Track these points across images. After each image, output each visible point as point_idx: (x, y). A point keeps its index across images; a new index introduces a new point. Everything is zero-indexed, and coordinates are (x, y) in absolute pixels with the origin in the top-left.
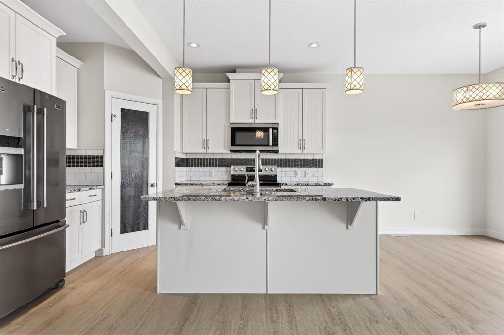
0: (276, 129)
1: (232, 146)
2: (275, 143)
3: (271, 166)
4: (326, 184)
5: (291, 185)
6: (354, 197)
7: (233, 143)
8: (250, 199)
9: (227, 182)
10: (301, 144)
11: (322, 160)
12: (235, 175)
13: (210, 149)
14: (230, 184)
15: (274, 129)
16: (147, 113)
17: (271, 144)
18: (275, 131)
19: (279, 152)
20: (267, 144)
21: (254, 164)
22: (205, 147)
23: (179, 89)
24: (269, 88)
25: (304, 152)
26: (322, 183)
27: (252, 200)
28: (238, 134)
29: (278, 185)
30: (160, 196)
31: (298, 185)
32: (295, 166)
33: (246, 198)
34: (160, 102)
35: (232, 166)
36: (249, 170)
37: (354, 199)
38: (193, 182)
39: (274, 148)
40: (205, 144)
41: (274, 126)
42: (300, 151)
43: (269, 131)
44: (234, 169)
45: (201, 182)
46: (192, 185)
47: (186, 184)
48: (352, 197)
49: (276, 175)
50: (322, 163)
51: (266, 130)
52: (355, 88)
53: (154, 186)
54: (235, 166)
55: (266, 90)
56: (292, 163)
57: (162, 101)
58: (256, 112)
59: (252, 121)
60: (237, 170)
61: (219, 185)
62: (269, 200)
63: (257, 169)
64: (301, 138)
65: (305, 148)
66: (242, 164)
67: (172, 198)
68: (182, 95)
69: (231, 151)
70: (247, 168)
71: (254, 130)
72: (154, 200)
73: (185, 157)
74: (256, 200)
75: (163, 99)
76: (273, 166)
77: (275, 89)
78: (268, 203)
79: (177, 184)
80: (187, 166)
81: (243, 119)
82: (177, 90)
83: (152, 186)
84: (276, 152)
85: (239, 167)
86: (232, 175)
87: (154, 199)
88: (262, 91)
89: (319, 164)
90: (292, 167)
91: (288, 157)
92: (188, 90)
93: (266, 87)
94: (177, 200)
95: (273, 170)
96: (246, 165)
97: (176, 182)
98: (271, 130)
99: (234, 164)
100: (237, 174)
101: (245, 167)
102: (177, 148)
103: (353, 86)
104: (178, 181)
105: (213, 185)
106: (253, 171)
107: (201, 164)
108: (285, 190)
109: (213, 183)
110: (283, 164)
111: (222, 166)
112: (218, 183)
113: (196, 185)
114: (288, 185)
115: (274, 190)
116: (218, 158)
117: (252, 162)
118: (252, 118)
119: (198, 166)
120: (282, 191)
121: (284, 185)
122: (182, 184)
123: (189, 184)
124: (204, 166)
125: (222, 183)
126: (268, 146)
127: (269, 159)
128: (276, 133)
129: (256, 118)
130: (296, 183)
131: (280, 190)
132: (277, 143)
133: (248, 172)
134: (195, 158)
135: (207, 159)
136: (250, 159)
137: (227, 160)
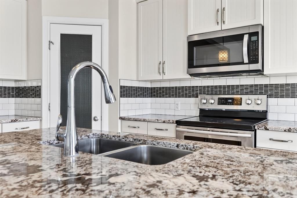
0: (257, 34)
1: (189, 68)
2: (255, 58)
3: (256, 97)
7: (191, 65)
9: (175, 119)
15: (251, 35)
16: (90, 36)
17: (246, 60)
18: (254, 38)
20: (241, 61)
22: (161, 72)
31: (289, 130)
34: (106, 23)
35: (199, 97)
36: (222, 102)
39: (253, 67)
41: (253, 30)
43: (242, 39)
44: (201, 100)
49: (266, 112)
51: (238, 39)
54: (203, 97)
57: (107, 21)
58: (224, 14)
59: (218, 28)
60: (205, 101)
66: (212, 94)
70: (219, 99)
73: (150, 87)
75: (109, 18)
76: (260, 96)
79: (122, 119)
80: (151, 97)
85: (208, 97)
86: (200, 109)
91: (290, 81)
95: (260, 102)
97: (121, 116)
98: (246, 38)
100: (206, 107)
101: (216, 97)
105: (158, 122)
106: (227, 104)
107: (166, 94)
108: (193, 148)
109: (158, 120)
110: (280, 92)
111: (190, 97)
112: (163, 120)
113: (139, 121)
114: (269, 129)
115: (173, 146)
116: (185, 87)
117: (230, 90)
118: (218, 23)
119: (163, 96)
120: (187, 149)
121: (263, 130)
122: (126, 119)
123: (133, 120)
124: (170, 97)
125: (168, 121)
126: (242, 63)
127: (256, 85)
128: (255, 41)
129: (224, 22)
130: (287, 128)
131: (184, 146)
132: (257, 57)
133: (220, 104)
134: (160, 87)
135: (173, 88)
136: (227, 86)
137: (196, 88)
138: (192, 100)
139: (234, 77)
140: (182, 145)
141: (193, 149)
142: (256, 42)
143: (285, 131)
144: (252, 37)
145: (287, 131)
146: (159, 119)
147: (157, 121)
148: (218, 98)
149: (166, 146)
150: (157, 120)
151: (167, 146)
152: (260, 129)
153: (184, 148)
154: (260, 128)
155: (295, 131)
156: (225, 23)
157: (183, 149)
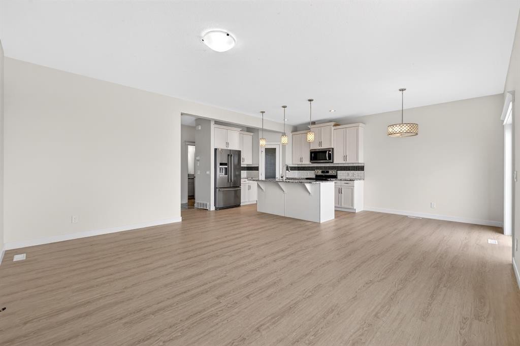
1: (311, 160)
2: (330, 158)
10: (345, 158)
11: (363, 166)
13: (303, 162)
16: (275, 149)
17: (327, 159)
39: (330, 161)
40: (301, 160)
41: (331, 150)
42: (344, 162)
64: (345, 155)
73: (294, 166)
76: (334, 170)
81: (316, 147)
84: (335, 163)
85: (318, 170)
89: (362, 169)
98: (328, 152)
99: (315, 169)
101: (321, 171)
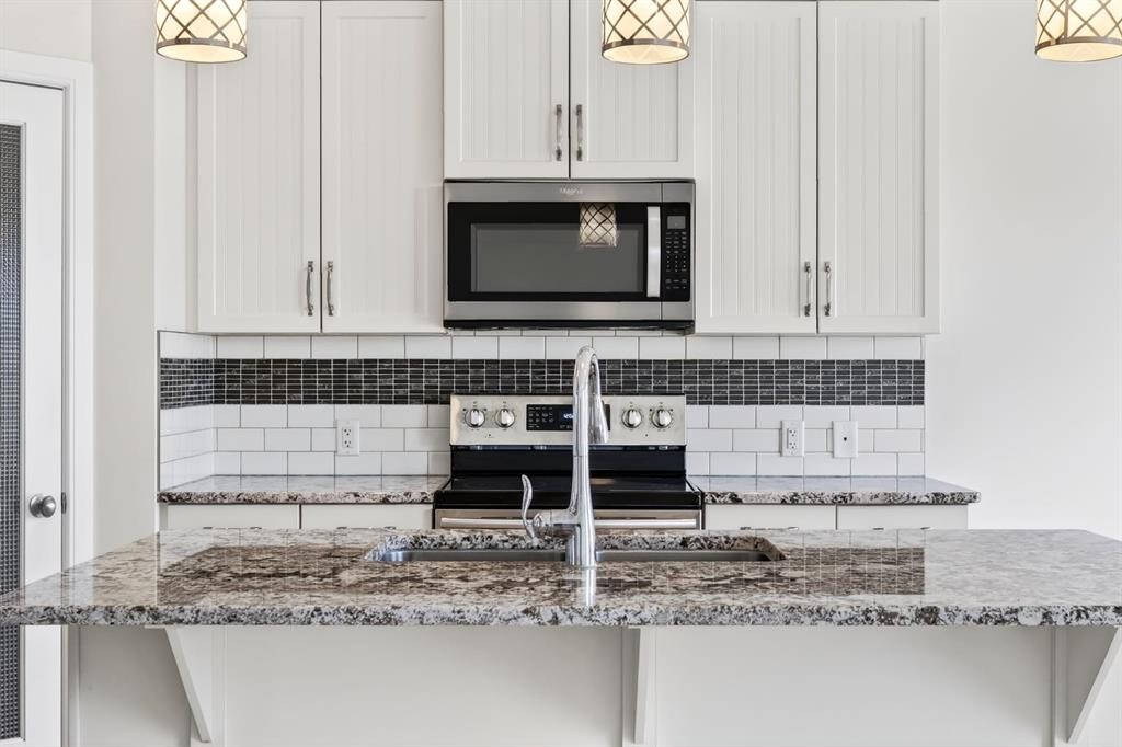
0: (684, 209)
1: (451, 298)
2: (678, 284)
3: (653, 401)
4: (938, 499)
5: (760, 502)
6: (1081, 603)
7: (460, 284)
8: (547, 616)
9: (430, 489)
10: (813, 285)
11: (920, 365)
12: (467, 449)
13: (337, 311)
14: (442, 501)
15: (668, 209)
16: (14, 132)
17: (654, 288)
18: (676, 222)
19: (698, 329)
20: (634, 287)
21: (568, 391)
22: (315, 301)
23: (178, 41)
24: (644, 34)
25: (827, 325)
26: (921, 492)
27: (555, 621)
28: (483, 238)
29: (694, 502)
30: (83, 596)
31: (794, 500)
32: (781, 399)
33: (526, 612)
35: (455, 401)
36: (541, 419)
37: (1081, 613)
38: (250, 489)
40: (318, 285)
41: (672, 195)
42: (808, 325)
43: (643, 221)
44: (465, 415)
45: (294, 491)
46: (250, 502)
47: (212, 500)
48: (1069, 603)
49: (682, 449)
50: (920, 383)
51: (629, 215)
52: (1086, 32)
53: (48, 513)
54: (469, 401)
55: (630, 42)
56: (767, 384)
58: (580, 123)
59: (558, 170)
60: (478, 419)
61: (385, 501)
62: (643, 622)
63: (582, 416)
64: (809, 256)
65: (834, 311)
66: (507, 392)
67: (140, 609)
68: (192, 66)
69: (448, 324)
70: (532, 409)
71: (566, 214)
72: (52, 621)
73: (211, 355)
74: (578, 620)
76: (667, 401)
77: (674, 37)
78: (636, 633)
79: (169, 499)
80: (218, 400)
82: (168, 43)
83: (40, 508)
84: (684, 327)
85: (492, 402)
86: (455, 450)
87: (50, 616)
88: (606, 47)
89: (905, 389)
90: (767, 401)
91: (744, 353)
92: (226, 44)
93: (628, 27)
94: (171, 622)
95: (665, 419)
96: (523, 392)
97: (165, 487)
98: (654, 216)
99: (463, 390)
100: (476, 439)
101: (520, 404)
102: (169, 310)
103: (1074, 23)
104: (173, 482)
105: (357, 503)
106: (561, 427)
107: (294, 389)
108: (726, 542)
109: (356, 495)
110: (716, 387)
111: (401, 400)
112: (380, 493)
113: (268, 502)
114: (744, 501)
115: (671, 543)
116: (381, 361)
117: (559, 377)
118: (559, 153)
119: (279, 399)
120: (710, 547)
121: (725, 503)
122: (199, 497)
123: (234, 500)
124: (310, 400)
125: (401, 494)
126: (641, 296)
127: (645, 363)
128: (680, 231)
129: (579, 154)
130: (787, 493)
131: (703, 541)
132: (684, 281)
133: (535, 429)
134: (261, 357)
135: (325, 363)
136: (549, 361)
137: (426, 367)
138: (414, 413)
139: (573, 332)
140: (697, 540)
141: (726, 546)
142: (681, 235)
143: (783, 502)
144: (669, 218)
145: (788, 501)
146: (361, 492)
147: (352, 499)
148: (528, 406)
149: (650, 548)
150: (352, 496)
151: (654, 546)
152: (720, 503)
153: (702, 545)
154: (717, 500)
155: (808, 501)
156: (583, 157)
157: (699, 548)
